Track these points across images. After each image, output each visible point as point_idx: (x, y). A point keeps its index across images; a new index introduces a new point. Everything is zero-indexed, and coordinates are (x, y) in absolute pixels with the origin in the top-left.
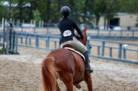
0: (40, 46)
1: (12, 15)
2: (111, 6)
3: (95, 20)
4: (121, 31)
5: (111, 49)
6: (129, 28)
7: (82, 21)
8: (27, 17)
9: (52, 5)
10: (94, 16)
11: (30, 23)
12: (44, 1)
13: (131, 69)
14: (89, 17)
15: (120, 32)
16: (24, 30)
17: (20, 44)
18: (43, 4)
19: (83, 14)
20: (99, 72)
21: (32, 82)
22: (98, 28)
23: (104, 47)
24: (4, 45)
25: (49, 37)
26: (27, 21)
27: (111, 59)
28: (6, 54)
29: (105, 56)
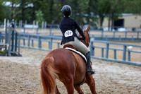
0: (43, 48)
1: (14, 16)
2: (116, 7)
3: (99, 21)
4: (126, 32)
5: (115, 51)
6: (134, 30)
7: (85, 22)
8: (30, 17)
9: (55, 5)
10: (98, 16)
11: (32, 24)
12: (47, 2)
13: (136, 72)
14: (93, 18)
15: (124, 34)
16: (26, 31)
17: (22, 45)
18: (46, 4)
19: (86, 15)
20: (103, 75)
21: (35, 85)
22: (102, 30)
23: (108, 49)
24: (6, 47)
25: (52, 39)
26: (30, 22)
27: (116, 62)
28: (8, 56)
29: (109, 58)
